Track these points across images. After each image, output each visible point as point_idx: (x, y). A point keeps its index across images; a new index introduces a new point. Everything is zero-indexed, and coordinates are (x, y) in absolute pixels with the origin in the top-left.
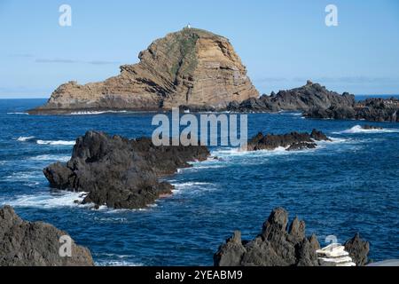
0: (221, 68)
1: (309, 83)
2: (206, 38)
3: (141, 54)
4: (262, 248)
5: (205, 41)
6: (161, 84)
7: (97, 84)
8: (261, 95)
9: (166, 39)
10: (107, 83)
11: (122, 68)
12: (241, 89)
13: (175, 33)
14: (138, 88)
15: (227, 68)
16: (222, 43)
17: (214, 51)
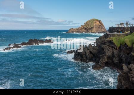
2: (96, 20)
3: (85, 23)
6: (87, 29)
10: (78, 28)
11: (81, 26)
12: (103, 29)
14: (83, 29)
15: (100, 26)
16: (99, 21)
17: (98, 23)
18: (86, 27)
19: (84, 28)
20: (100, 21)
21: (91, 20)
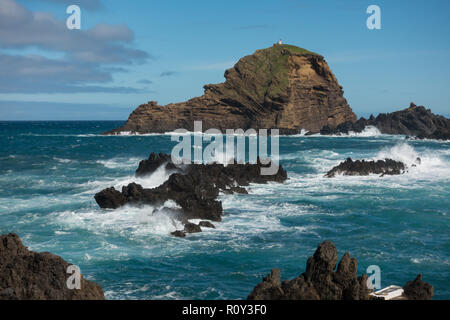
0: (314, 88)
1: (412, 105)
2: (298, 56)
3: (227, 72)
4: (303, 290)
5: (297, 58)
6: (249, 106)
7: (179, 105)
8: (358, 118)
9: (254, 56)
10: (190, 103)
11: (205, 87)
12: (337, 111)
13: (264, 50)
14: (223, 110)
15: (321, 88)
16: (316, 61)
17: (307, 70)
18: (239, 98)
19: (227, 102)
20: (321, 59)
21: (265, 52)
